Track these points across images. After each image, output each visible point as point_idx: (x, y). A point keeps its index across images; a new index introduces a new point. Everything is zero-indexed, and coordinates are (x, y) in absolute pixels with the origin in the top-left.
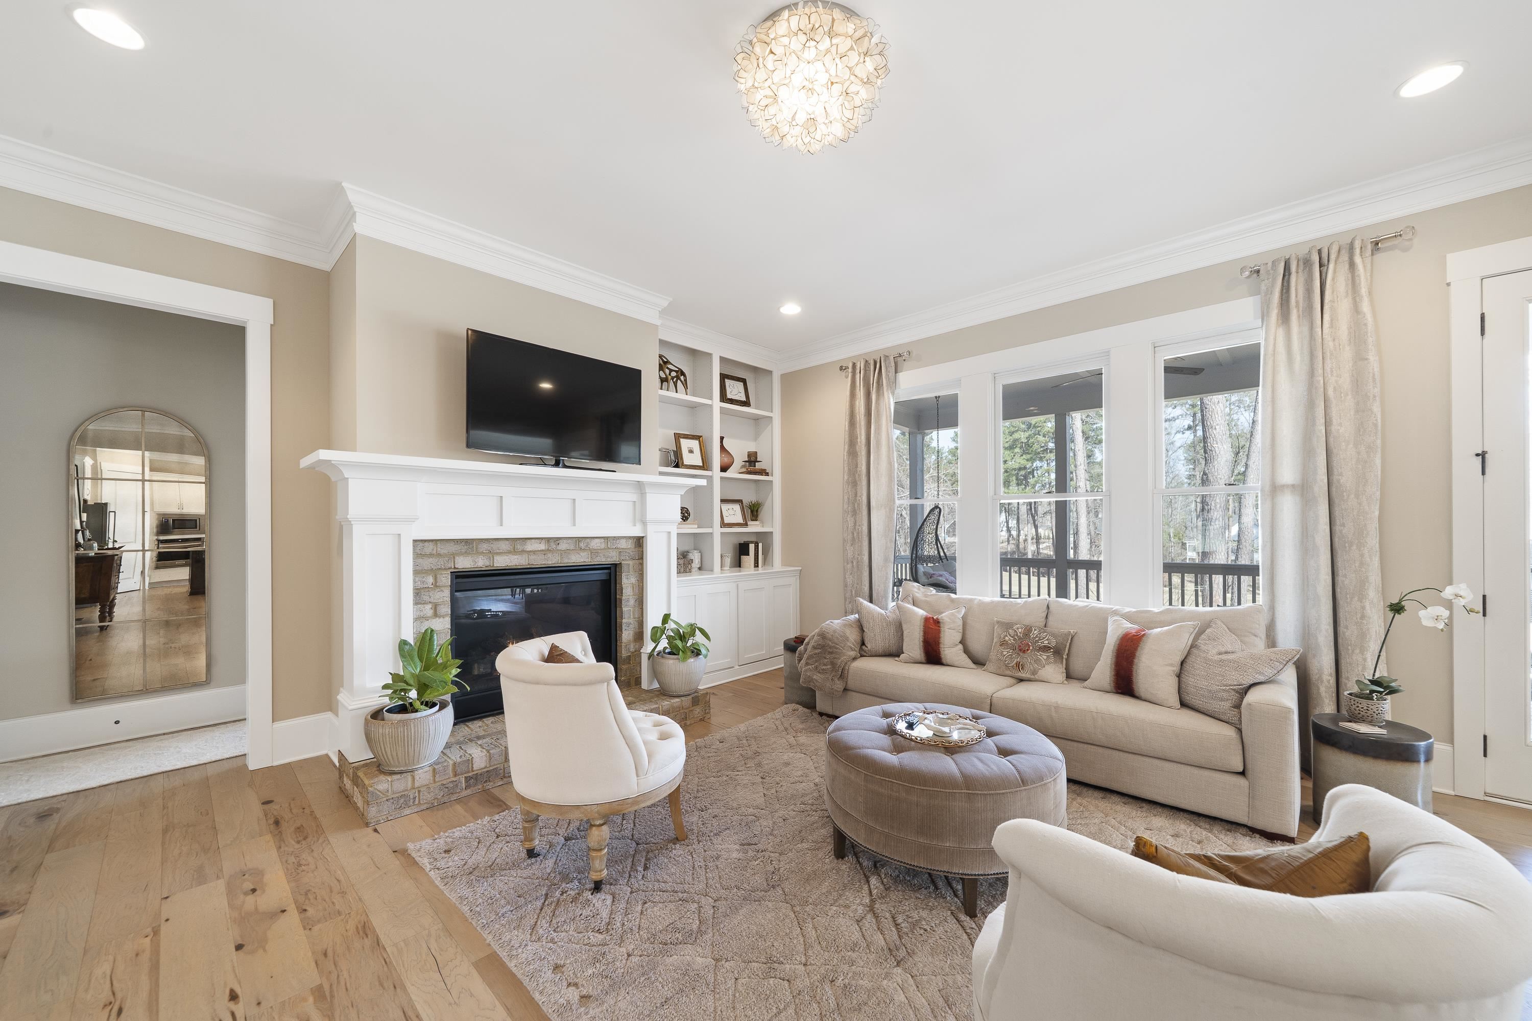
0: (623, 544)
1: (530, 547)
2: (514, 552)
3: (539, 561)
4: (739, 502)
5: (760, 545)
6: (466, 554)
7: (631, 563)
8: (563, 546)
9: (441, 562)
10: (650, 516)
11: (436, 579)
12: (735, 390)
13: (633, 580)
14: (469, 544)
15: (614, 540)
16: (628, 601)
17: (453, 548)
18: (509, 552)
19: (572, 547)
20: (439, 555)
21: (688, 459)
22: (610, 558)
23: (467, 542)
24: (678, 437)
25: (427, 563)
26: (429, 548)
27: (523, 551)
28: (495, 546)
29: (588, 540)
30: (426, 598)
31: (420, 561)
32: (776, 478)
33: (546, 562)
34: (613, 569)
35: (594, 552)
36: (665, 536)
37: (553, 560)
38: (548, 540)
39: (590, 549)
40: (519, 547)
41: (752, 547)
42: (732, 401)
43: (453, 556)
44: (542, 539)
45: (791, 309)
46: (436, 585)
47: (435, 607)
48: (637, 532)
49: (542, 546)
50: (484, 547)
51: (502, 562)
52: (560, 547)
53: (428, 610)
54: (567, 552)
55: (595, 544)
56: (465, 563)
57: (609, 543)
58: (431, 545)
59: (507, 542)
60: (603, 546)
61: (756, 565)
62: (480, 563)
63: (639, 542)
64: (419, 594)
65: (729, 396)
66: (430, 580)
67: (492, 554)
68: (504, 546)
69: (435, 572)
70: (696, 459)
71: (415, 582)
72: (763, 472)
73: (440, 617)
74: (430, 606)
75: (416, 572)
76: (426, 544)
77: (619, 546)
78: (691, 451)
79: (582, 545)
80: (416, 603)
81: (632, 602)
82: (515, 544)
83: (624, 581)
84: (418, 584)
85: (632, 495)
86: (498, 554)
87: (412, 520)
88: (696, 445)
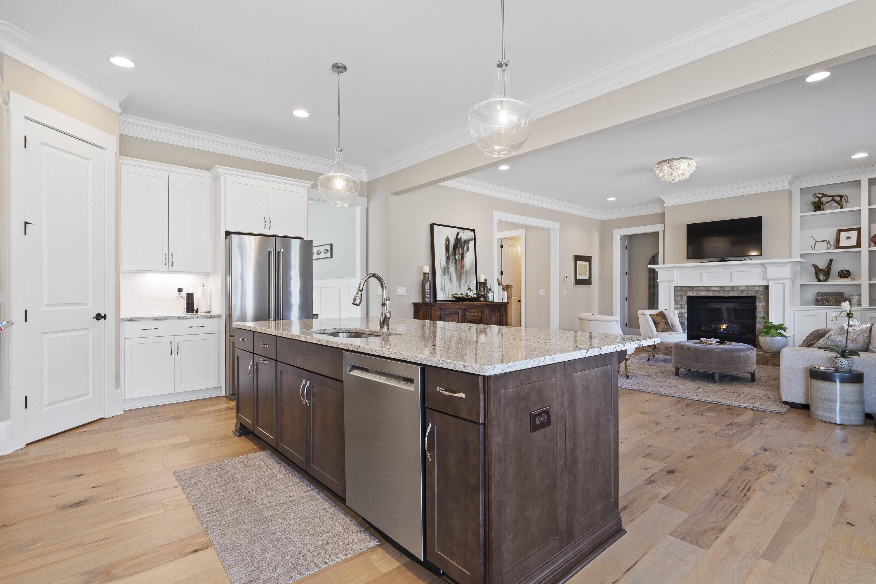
0: (757, 289)
1: (712, 289)
2: (707, 291)
3: (716, 294)
6: (690, 291)
7: (762, 296)
8: (726, 289)
9: (683, 293)
10: (768, 277)
11: (681, 297)
13: (763, 304)
14: (691, 288)
15: (752, 287)
16: (760, 312)
17: (686, 289)
18: (704, 291)
19: (731, 289)
20: (682, 291)
21: (844, 243)
22: (751, 294)
25: (679, 293)
26: (679, 289)
27: (710, 290)
28: (700, 288)
29: (738, 287)
30: (679, 303)
31: (677, 292)
33: (719, 294)
34: (752, 299)
35: (742, 292)
36: (782, 285)
37: (722, 294)
38: (720, 287)
39: (739, 290)
43: (687, 291)
44: (717, 286)
46: (681, 299)
47: (681, 305)
48: (764, 284)
49: (717, 289)
50: (697, 289)
51: (702, 294)
52: (725, 289)
53: (679, 306)
54: (728, 291)
55: (741, 288)
56: (690, 293)
57: (749, 288)
58: (680, 288)
59: (704, 287)
60: (746, 289)
62: (695, 294)
63: (766, 288)
64: (676, 302)
66: (680, 298)
67: (699, 291)
68: (703, 289)
70: (852, 242)
71: (675, 298)
73: (682, 308)
74: (680, 305)
75: (675, 295)
76: (678, 288)
77: (755, 289)
78: (848, 238)
79: (735, 289)
80: (675, 304)
81: (762, 313)
82: (707, 288)
83: (758, 304)
84: (676, 299)
85: (761, 269)
86: (701, 291)
87: (673, 281)
88: (854, 234)
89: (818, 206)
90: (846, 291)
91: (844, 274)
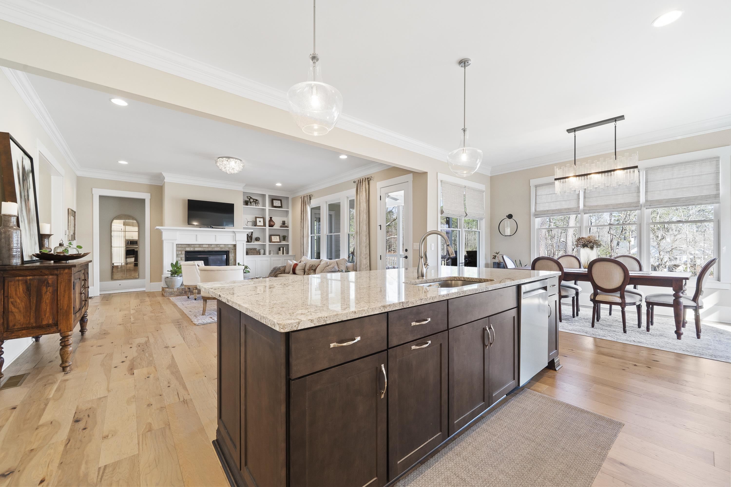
0: (230, 246)
1: (204, 246)
2: (200, 247)
3: (206, 250)
4: (279, 235)
5: (284, 248)
6: (188, 247)
7: (232, 251)
8: (213, 246)
9: (183, 249)
10: (237, 239)
11: (181, 252)
12: (277, 203)
13: (233, 255)
14: (189, 245)
16: (231, 260)
17: (186, 246)
18: (199, 247)
19: (215, 246)
20: (182, 247)
21: (258, 224)
22: (227, 249)
23: (188, 245)
24: (256, 218)
25: (179, 249)
26: (180, 246)
27: (202, 247)
28: (195, 246)
30: (179, 256)
31: (178, 248)
32: (290, 228)
34: (228, 252)
35: (221, 248)
36: (242, 244)
37: (210, 249)
38: (209, 245)
40: (201, 246)
41: (281, 249)
42: (276, 207)
43: (185, 247)
44: (207, 244)
45: (279, 185)
46: (181, 254)
47: (181, 258)
48: (234, 243)
49: (207, 246)
50: (193, 246)
51: (197, 249)
52: (212, 246)
54: (214, 247)
55: (221, 246)
56: (188, 249)
57: (226, 246)
58: (180, 245)
60: (224, 246)
61: (283, 254)
62: (192, 249)
63: (235, 246)
65: (274, 205)
66: (180, 252)
67: (194, 247)
68: (198, 246)
69: (181, 251)
70: (262, 224)
71: (176, 253)
72: (287, 227)
73: (182, 260)
75: (177, 251)
78: (260, 222)
79: (218, 246)
80: (177, 257)
81: (232, 260)
82: (200, 245)
83: (230, 255)
84: (178, 253)
85: (232, 234)
86: (196, 247)
87: (176, 240)
88: (262, 220)
89: (246, 203)
90: (258, 248)
91: (257, 239)
